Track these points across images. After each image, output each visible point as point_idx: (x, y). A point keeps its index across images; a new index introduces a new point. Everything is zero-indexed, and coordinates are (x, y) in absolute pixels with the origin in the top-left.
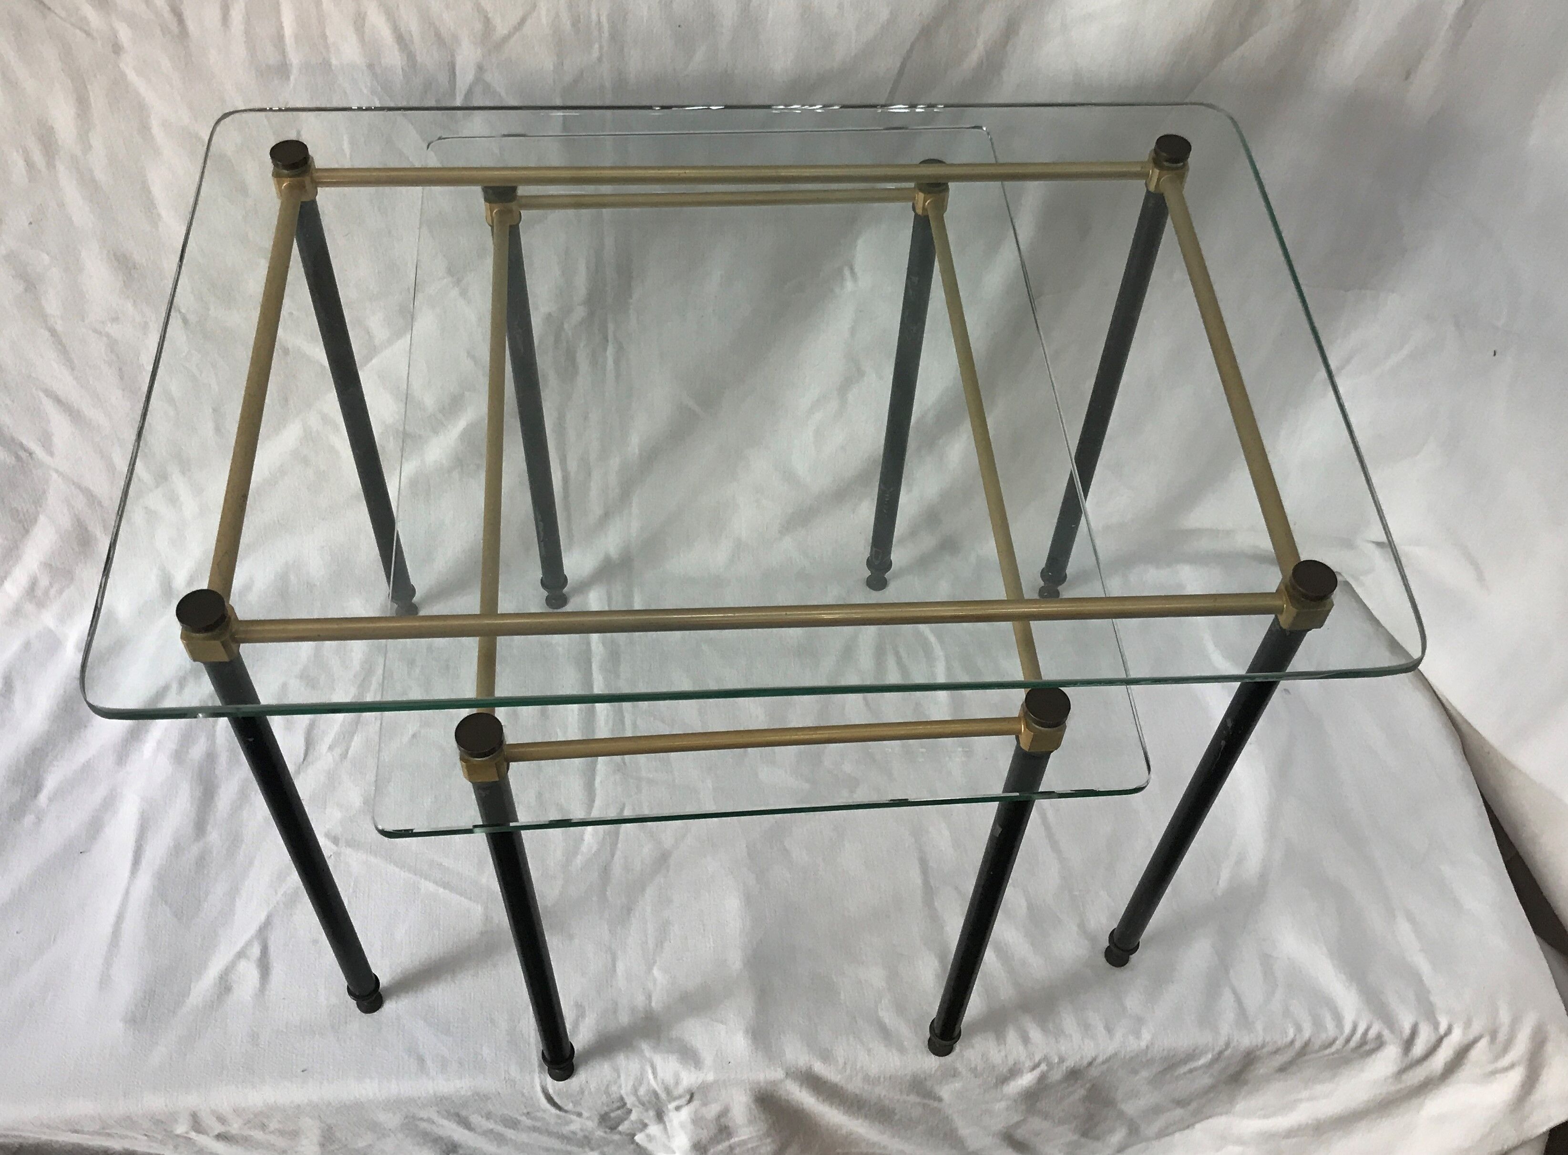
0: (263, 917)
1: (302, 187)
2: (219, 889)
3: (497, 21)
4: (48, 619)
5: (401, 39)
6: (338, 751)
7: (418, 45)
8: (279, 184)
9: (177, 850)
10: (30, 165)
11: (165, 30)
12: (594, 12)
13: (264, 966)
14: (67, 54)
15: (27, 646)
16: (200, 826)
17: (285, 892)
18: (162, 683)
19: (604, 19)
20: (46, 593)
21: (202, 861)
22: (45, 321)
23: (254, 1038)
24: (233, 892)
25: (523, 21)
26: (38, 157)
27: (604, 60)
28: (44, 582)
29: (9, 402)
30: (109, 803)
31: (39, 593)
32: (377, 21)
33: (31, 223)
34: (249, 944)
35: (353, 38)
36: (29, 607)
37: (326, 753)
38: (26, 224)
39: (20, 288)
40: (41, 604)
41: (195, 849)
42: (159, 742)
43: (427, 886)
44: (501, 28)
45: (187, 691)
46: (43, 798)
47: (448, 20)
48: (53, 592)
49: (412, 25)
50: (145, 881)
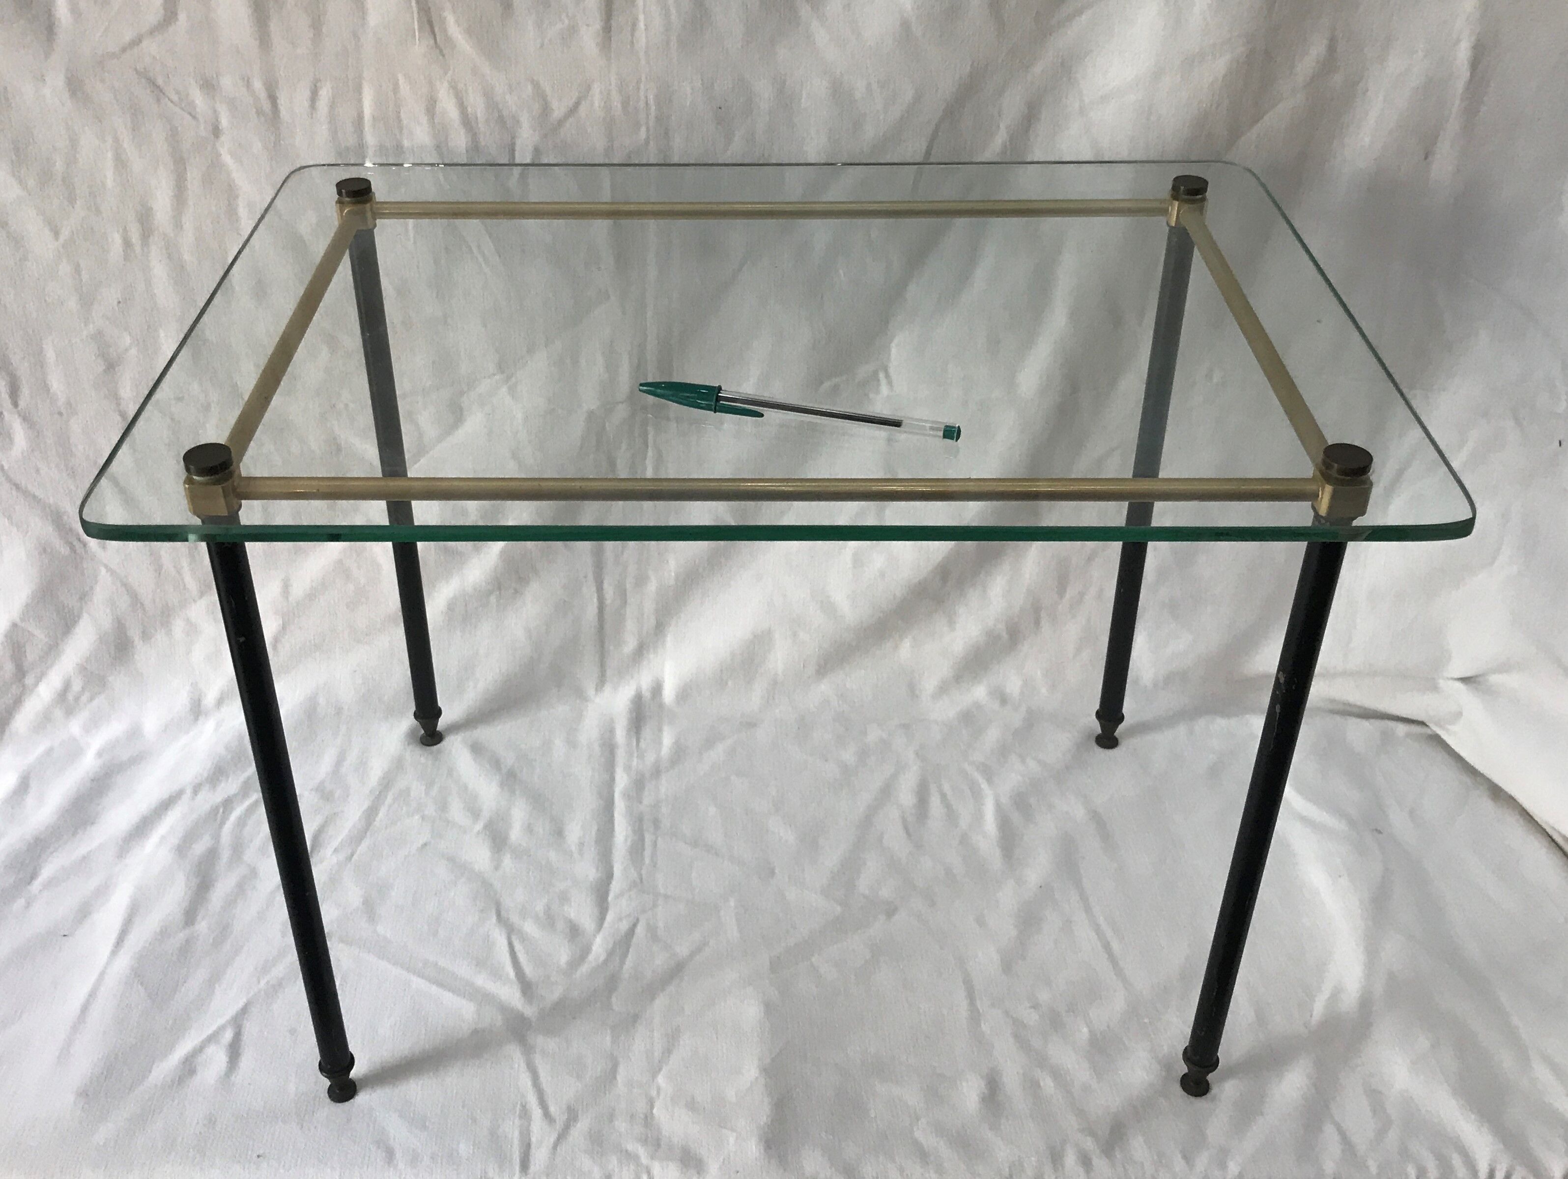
0: (241, 1004)
1: (363, 213)
2: (200, 976)
3: (555, 104)
4: (75, 727)
5: (467, 121)
6: (342, 856)
7: (482, 127)
8: (342, 211)
9: (164, 933)
10: (127, 244)
11: (259, 112)
12: (642, 94)
13: (234, 1051)
14: (173, 136)
15: (49, 751)
16: (190, 916)
17: (268, 982)
18: (175, 787)
19: (651, 102)
20: (77, 699)
21: (186, 949)
22: (118, 404)
23: (211, 1121)
24: (214, 979)
25: (577, 104)
26: (135, 237)
27: (651, 143)
28: (76, 686)
29: (72, 487)
30: (102, 892)
31: (70, 697)
32: (448, 106)
33: (119, 302)
34: (222, 1028)
35: (424, 119)
36: (58, 713)
37: (331, 855)
38: (116, 303)
39: (100, 368)
40: (69, 712)
41: (182, 936)
42: (163, 838)
43: (418, 983)
44: (558, 109)
45: (200, 796)
46: (37, 884)
47: (511, 102)
48: (84, 698)
49: (477, 104)
50: (124, 962)
